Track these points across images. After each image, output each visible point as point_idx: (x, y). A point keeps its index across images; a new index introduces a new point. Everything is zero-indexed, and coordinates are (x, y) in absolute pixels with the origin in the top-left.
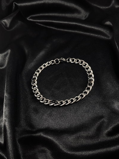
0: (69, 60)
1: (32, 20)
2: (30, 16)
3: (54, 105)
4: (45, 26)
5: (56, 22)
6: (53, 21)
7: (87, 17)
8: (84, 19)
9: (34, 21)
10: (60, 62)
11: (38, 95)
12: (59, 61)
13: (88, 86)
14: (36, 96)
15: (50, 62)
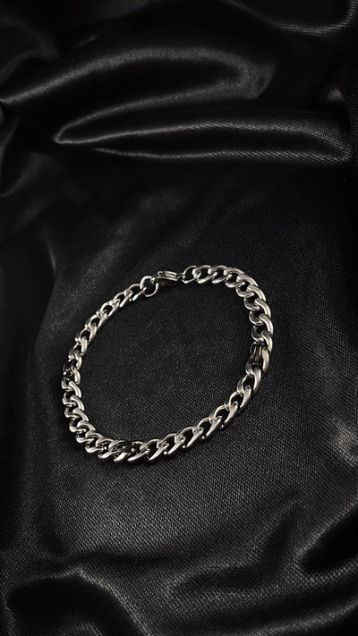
0: (189, 276)
1: (70, 142)
2: (64, 128)
3: (126, 457)
4: (120, 154)
5: (146, 132)
6: (135, 133)
7: (266, 83)
8: (254, 94)
9: (77, 142)
10: (160, 287)
11: (79, 424)
12: (157, 285)
13: (250, 372)
14: (72, 429)
15: (125, 293)
